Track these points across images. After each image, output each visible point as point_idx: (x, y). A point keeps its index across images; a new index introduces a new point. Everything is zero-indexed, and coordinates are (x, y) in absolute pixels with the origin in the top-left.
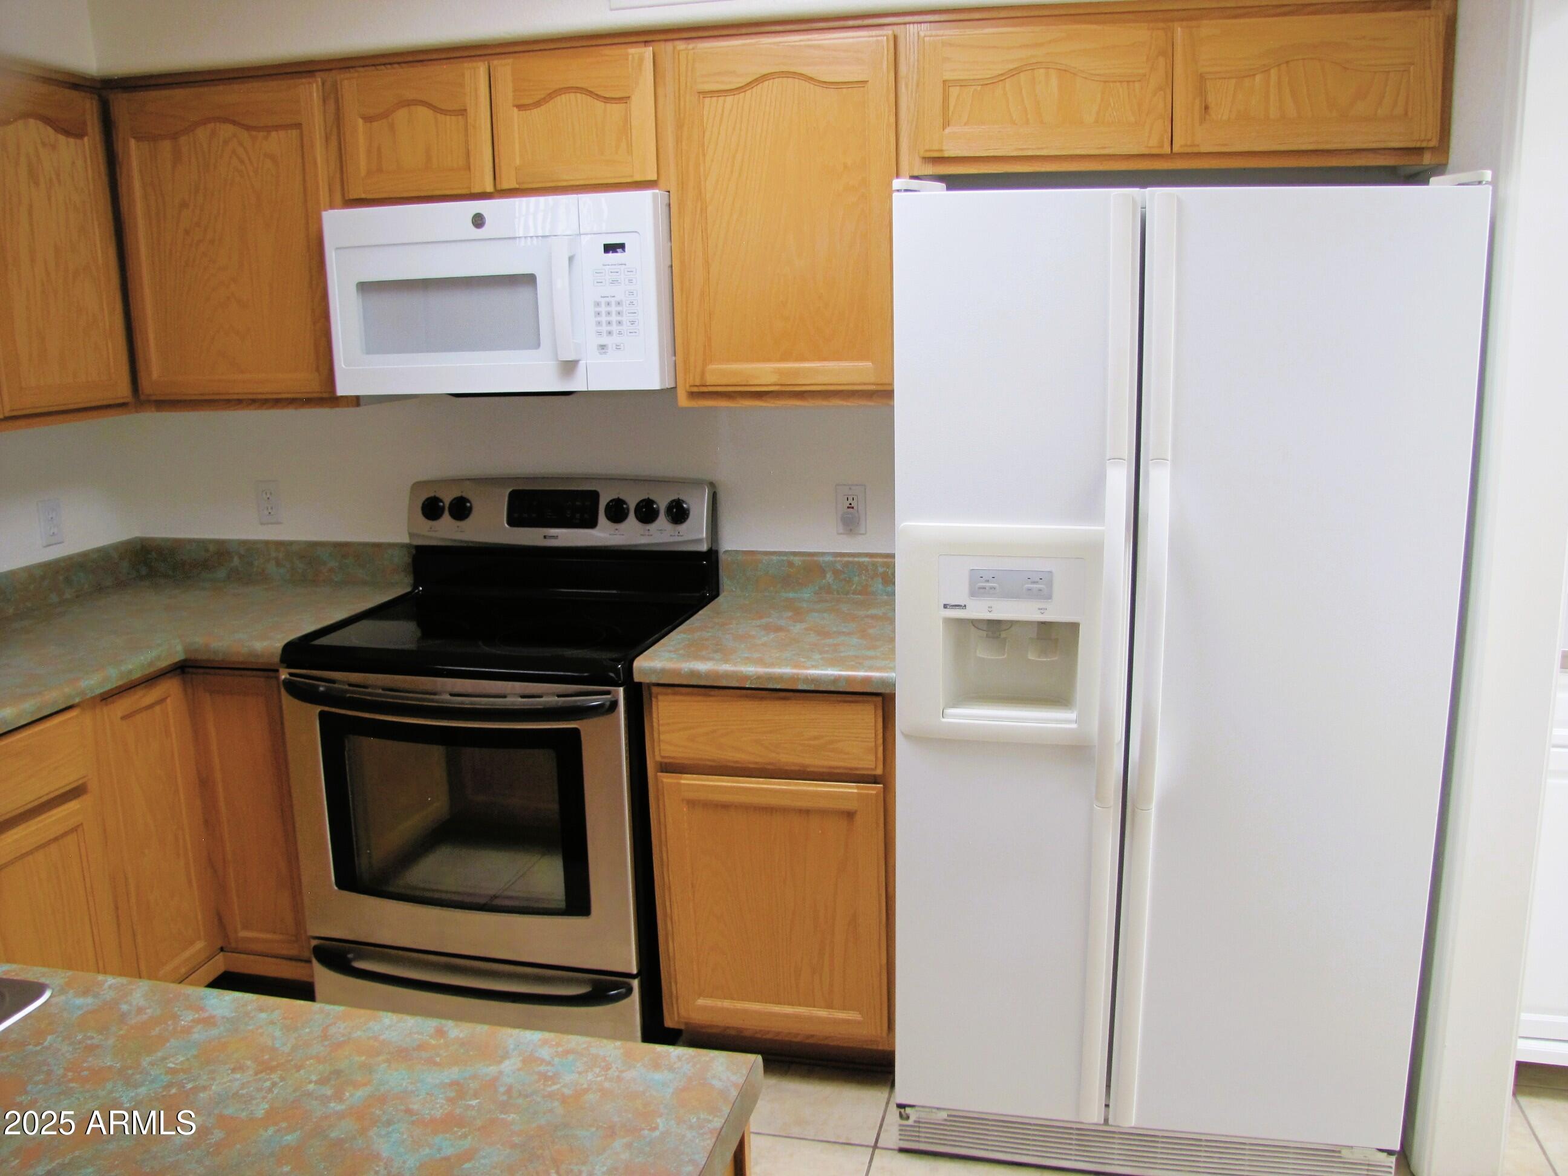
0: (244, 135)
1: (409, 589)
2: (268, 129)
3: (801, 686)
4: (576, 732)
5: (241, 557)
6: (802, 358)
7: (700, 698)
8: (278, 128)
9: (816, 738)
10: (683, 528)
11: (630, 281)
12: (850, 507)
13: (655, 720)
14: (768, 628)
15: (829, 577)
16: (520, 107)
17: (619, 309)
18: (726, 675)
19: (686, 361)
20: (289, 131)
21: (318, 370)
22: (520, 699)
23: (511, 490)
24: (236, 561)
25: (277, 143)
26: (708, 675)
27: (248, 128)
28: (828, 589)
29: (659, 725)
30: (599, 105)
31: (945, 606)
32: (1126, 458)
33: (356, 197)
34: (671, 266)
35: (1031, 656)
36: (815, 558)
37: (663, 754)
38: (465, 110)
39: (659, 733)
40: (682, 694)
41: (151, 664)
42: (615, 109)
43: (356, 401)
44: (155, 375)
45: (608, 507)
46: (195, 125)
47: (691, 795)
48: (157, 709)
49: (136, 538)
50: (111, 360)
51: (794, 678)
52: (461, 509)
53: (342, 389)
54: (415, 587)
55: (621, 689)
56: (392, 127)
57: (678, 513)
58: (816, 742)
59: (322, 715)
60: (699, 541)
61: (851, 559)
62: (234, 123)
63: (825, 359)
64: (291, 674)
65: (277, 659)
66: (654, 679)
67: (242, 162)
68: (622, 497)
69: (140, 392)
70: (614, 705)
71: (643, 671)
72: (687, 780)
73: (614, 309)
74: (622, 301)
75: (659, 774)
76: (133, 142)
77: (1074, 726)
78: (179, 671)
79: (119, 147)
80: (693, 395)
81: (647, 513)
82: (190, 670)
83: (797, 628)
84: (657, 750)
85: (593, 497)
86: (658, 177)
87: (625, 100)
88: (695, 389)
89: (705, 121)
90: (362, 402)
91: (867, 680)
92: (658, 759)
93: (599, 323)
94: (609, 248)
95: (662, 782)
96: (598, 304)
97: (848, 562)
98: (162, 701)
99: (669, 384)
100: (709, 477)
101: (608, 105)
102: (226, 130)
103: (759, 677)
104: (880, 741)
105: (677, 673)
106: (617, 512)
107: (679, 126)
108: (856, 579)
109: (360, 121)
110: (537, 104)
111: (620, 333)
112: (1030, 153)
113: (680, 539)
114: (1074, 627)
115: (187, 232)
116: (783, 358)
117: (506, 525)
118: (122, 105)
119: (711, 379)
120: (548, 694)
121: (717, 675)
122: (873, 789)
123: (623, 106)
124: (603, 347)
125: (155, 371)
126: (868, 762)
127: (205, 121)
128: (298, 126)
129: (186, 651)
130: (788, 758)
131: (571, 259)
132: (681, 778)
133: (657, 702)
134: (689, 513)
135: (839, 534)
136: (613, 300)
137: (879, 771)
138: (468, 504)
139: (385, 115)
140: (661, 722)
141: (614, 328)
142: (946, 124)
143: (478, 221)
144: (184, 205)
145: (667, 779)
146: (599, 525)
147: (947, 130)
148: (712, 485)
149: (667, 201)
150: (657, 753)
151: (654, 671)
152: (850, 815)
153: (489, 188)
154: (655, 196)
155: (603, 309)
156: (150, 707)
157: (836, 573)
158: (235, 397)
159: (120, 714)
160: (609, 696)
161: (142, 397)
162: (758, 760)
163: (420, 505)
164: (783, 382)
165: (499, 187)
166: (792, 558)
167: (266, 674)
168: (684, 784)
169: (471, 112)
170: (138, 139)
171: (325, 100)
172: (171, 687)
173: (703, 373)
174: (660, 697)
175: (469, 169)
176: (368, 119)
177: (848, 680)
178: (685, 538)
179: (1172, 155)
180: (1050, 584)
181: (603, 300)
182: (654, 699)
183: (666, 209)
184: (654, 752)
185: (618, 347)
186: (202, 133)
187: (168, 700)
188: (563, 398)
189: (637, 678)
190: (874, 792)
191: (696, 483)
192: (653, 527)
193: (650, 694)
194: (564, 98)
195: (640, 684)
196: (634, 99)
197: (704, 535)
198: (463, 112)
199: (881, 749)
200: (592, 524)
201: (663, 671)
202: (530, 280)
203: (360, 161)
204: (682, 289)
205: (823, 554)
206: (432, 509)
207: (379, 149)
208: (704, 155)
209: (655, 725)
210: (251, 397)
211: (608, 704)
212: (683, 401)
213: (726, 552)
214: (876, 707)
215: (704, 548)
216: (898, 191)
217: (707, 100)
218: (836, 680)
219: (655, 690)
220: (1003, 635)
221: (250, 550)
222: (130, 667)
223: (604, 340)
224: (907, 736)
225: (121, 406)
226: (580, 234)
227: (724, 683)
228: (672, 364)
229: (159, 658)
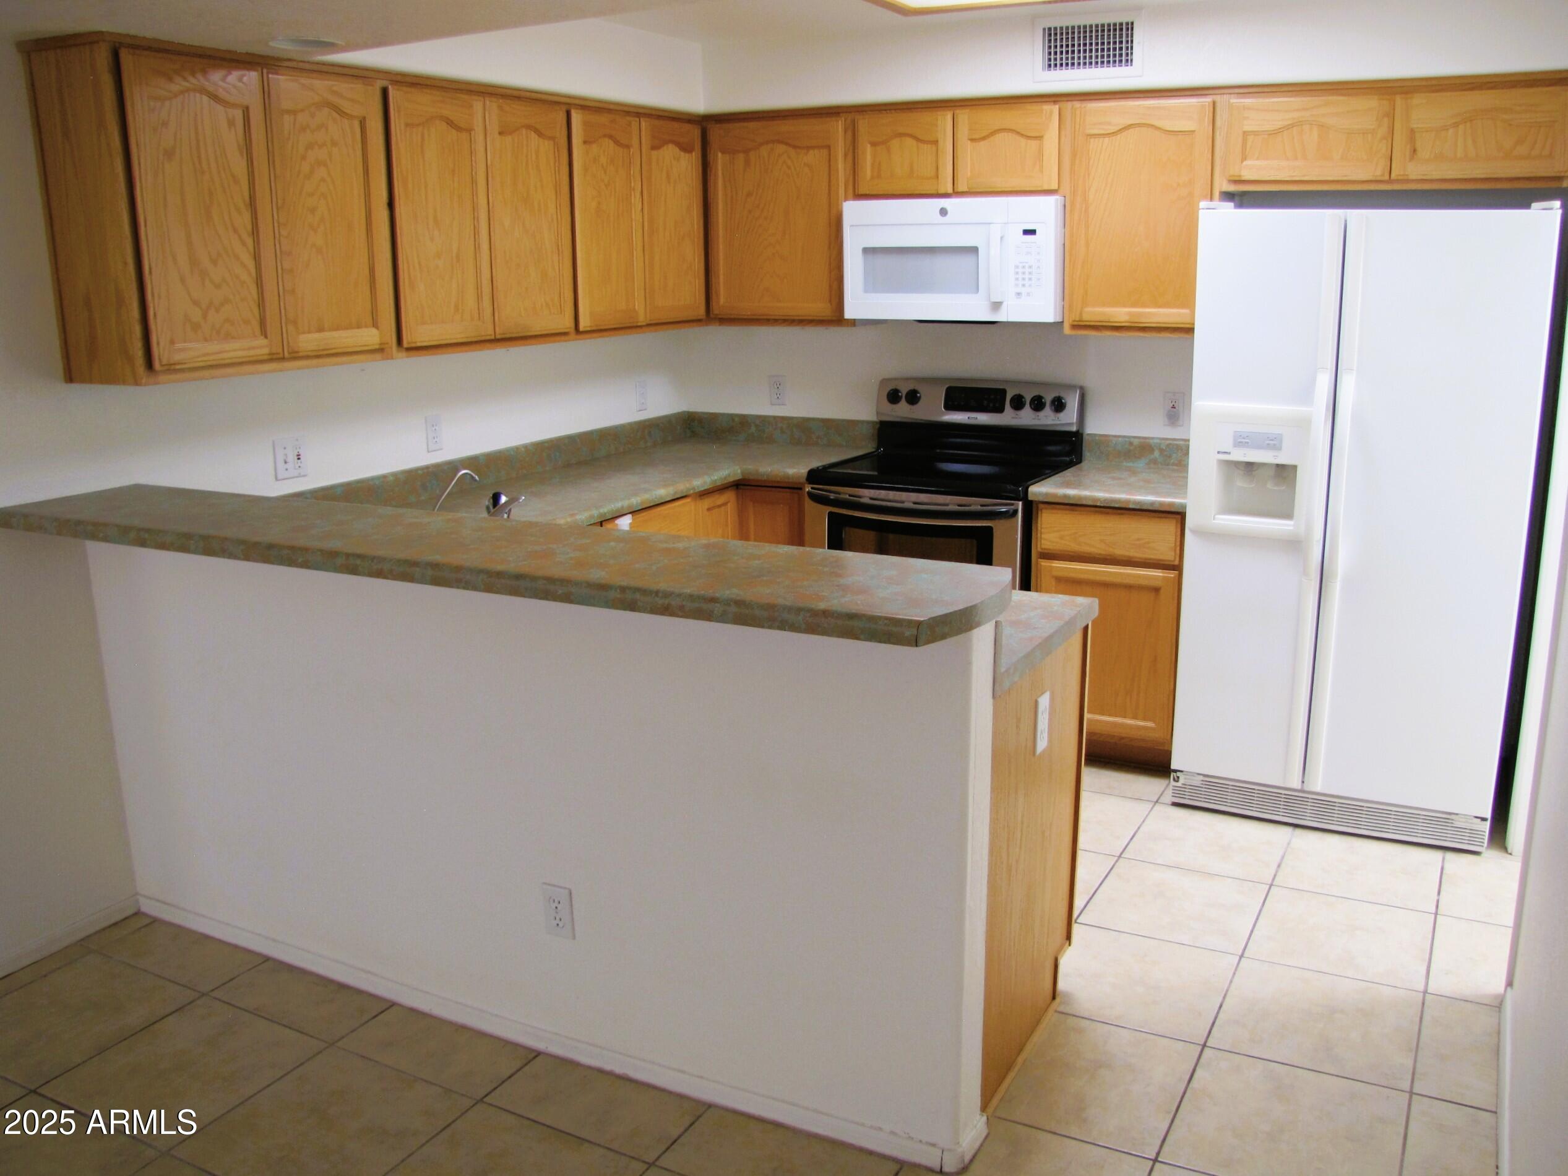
0: (792, 151)
1: (874, 450)
2: (809, 148)
3: (1131, 506)
4: (990, 529)
5: (757, 426)
6: (1144, 306)
7: (1067, 512)
8: (813, 147)
9: (1138, 539)
10: (1062, 415)
11: (1038, 253)
12: (1173, 407)
13: (1039, 525)
14: (1114, 478)
15: (1157, 454)
16: (972, 140)
17: (1030, 270)
18: (1086, 498)
19: (1070, 306)
20: (821, 150)
21: (830, 301)
22: (957, 507)
23: (947, 386)
24: (753, 429)
25: (814, 157)
26: (1074, 497)
27: (795, 147)
28: (1155, 462)
29: (1041, 528)
30: (1023, 141)
31: (1218, 452)
32: (1329, 367)
33: (862, 193)
34: (1064, 244)
35: (1270, 486)
36: (1148, 441)
37: (1043, 547)
38: (937, 141)
39: (1041, 533)
40: (1059, 509)
41: (725, 478)
42: (1033, 144)
43: (853, 323)
44: (722, 301)
45: (1012, 400)
46: (761, 144)
47: (1060, 574)
48: (723, 508)
49: (684, 412)
50: (697, 291)
51: (1128, 501)
52: (913, 397)
53: (848, 314)
54: (878, 448)
55: (1020, 503)
56: (889, 150)
57: (1059, 405)
58: (1138, 542)
59: (831, 514)
60: (1071, 424)
61: (1171, 442)
62: (787, 144)
63: (1160, 307)
64: (812, 488)
65: (803, 480)
66: (1041, 499)
67: (789, 168)
68: (1022, 394)
69: (711, 312)
70: (1016, 512)
71: (1035, 494)
72: (1056, 564)
73: (1027, 270)
74: (1032, 266)
75: (1039, 560)
76: (720, 155)
77: (1291, 528)
78: (735, 487)
79: (711, 158)
80: (1075, 327)
81: (1038, 404)
82: (742, 487)
83: (1132, 479)
84: (1039, 543)
85: (1003, 392)
86: (1059, 187)
87: (1039, 138)
88: (1076, 323)
89: (1090, 153)
90: (857, 323)
91: (1172, 504)
92: (1039, 550)
93: (1017, 279)
94: (1027, 232)
95: (1041, 565)
96: (1017, 267)
97: (1170, 444)
98: (725, 504)
99: (1059, 319)
100: (1081, 383)
101: (1029, 141)
102: (781, 148)
103: (1105, 500)
104: (1178, 543)
105: (1055, 495)
106: (1018, 403)
107: (1074, 155)
108: (1174, 456)
109: (869, 145)
110: (984, 138)
111: (1030, 286)
112: (1298, 179)
113: (1059, 422)
114: (1295, 467)
115: (750, 212)
116: (1134, 305)
117: (943, 409)
118: (716, 133)
119: (1086, 317)
120: (976, 504)
121: (1080, 498)
122: (1172, 574)
123: (1039, 141)
124: (1019, 294)
125: (723, 300)
126: (1169, 556)
127: (767, 143)
128: (829, 147)
129: (742, 473)
130: (1120, 552)
131: (1002, 238)
132: (1053, 563)
133: (1042, 513)
134: (1065, 407)
135: (1165, 425)
136: (1027, 265)
137: (1176, 563)
138: (918, 395)
139: (884, 143)
140: (1043, 526)
141: (1027, 282)
142: (1244, 159)
143: (943, 212)
144: (749, 195)
145: (1044, 563)
146: (1005, 410)
147: (1244, 163)
148: (1082, 388)
149: (1063, 203)
150: (1039, 546)
151: (1041, 494)
152: (1157, 590)
153: (950, 191)
154: (1057, 200)
155: (1020, 270)
156: (719, 506)
157: (1161, 451)
158: (773, 317)
159: (706, 507)
160: (1012, 507)
161: (712, 316)
162: (1100, 552)
163: (886, 394)
164: (1132, 321)
165: (956, 191)
166: (1132, 440)
167: (792, 491)
168: (1054, 567)
169: (941, 143)
170: (723, 153)
171: (845, 132)
172: (730, 496)
173: (1081, 314)
174: (1043, 511)
175: (938, 177)
176: (874, 144)
177: (1162, 504)
178: (1063, 422)
179: (1390, 181)
180: (1281, 441)
181: (1021, 265)
182: (1040, 512)
183: (1062, 208)
184: (1037, 545)
185: (1028, 294)
186: (764, 151)
187: (729, 504)
188: (990, 325)
189: (1030, 498)
190: (1173, 576)
191: (1071, 387)
192: (1042, 414)
193: (1038, 507)
194: (999, 137)
195: (1031, 502)
196: (1046, 137)
197: (1075, 420)
198: (935, 142)
199: (1178, 548)
200: (1000, 410)
201: (1047, 494)
202: (974, 250)
203: (867, 170)
204: (1070, 261)
205: (1153, 438)
206: (894, 397)
207: (880, 164)
208: (1089, 175)
209: (1039, 528)
210: (783, 318)
211: (1011, 511)
212: (1067, 330)
213: (1088, 434)
214: (1177, 522)
215: (1074, 429)
216: (1203, 209)
217: (1092, 140)
218: (1153, 503)
219: (1041, 506)
220: (1254, 473)
221: (763, 421)
222: (716, 478)
223: (1019, 290)
224: (1194, 532)
225: (697, 321)
226: (1008, 223)
227: (1084, 502)
228: (1062, 306)
229: (729, 475)
